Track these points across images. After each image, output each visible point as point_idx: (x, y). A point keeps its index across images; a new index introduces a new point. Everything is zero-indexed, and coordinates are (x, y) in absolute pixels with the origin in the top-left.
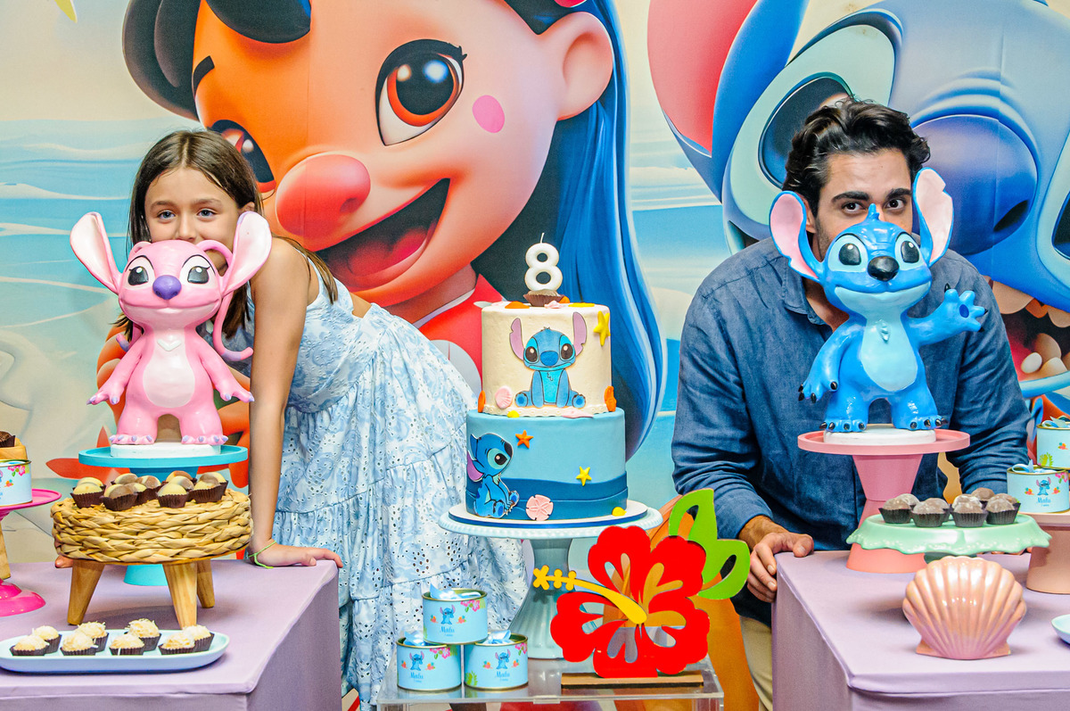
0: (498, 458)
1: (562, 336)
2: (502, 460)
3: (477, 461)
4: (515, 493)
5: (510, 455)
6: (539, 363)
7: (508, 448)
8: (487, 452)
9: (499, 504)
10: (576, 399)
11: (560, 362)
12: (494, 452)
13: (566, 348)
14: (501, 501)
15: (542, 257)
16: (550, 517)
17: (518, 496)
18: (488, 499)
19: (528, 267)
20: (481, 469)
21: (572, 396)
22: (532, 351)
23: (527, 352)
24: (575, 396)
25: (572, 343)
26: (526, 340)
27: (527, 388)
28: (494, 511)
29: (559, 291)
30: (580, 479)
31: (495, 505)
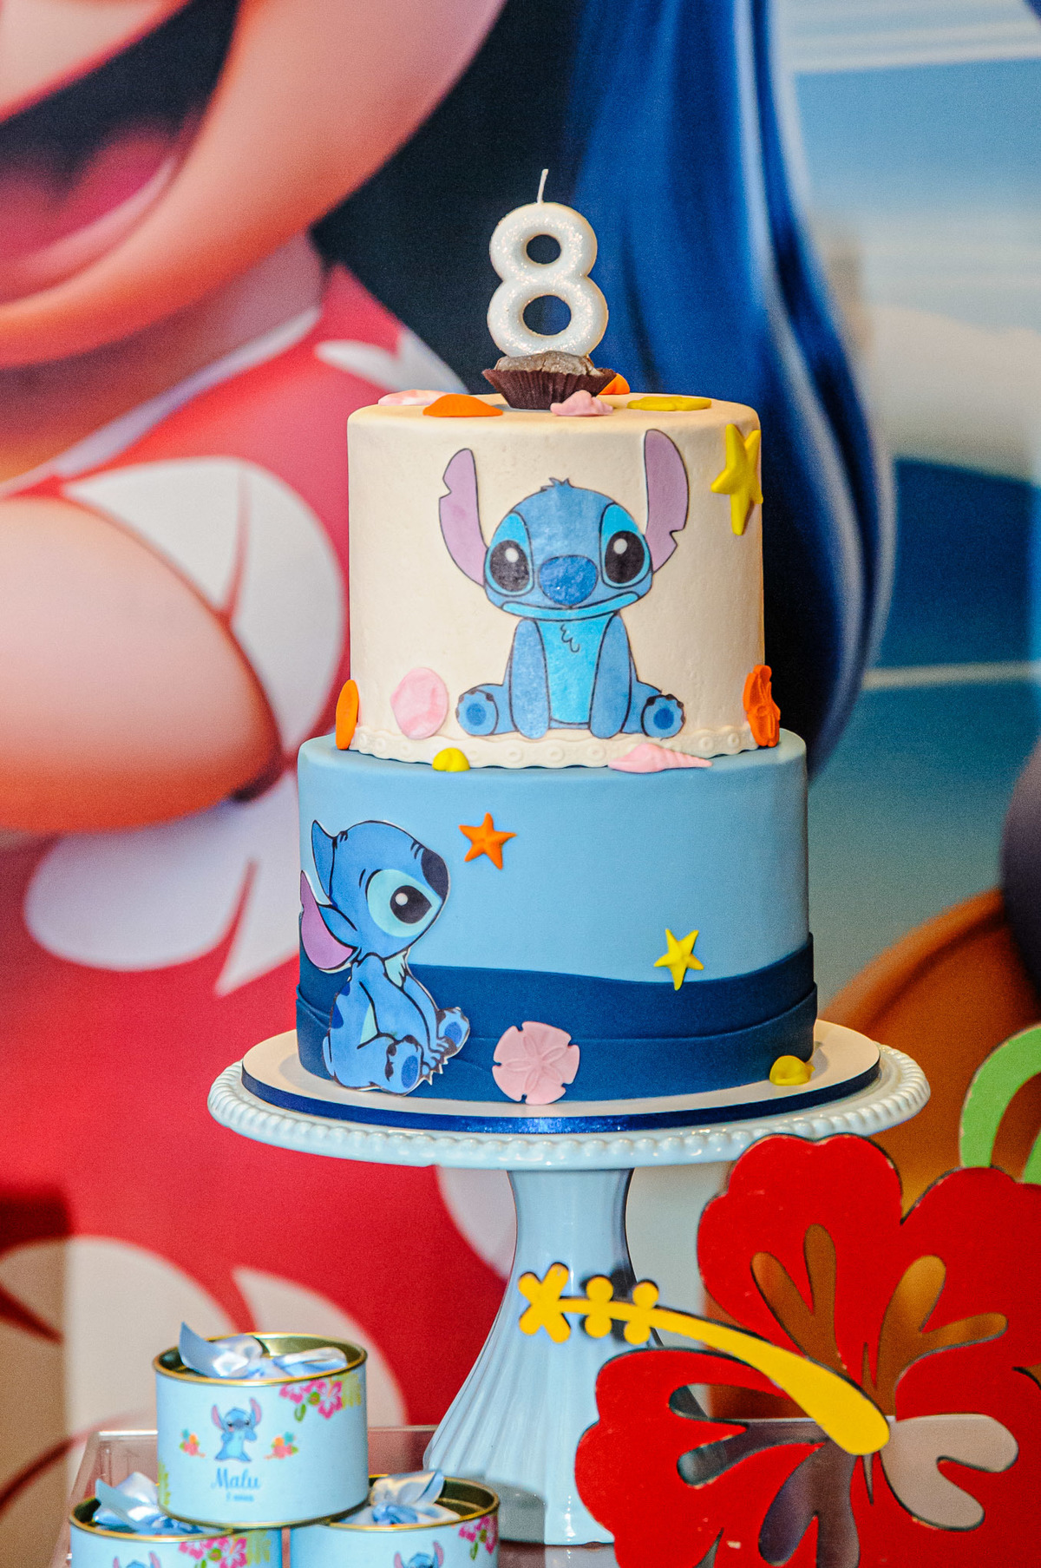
0: (402, 899)
1: (607, 505)
2: (410, 907)
3: (334, 907)
4: (454, 1017)
5: (442, 893)
6: (533, 596)
7: (434, 868)
8: (367, 878)
9: (404, 1050)
10: (652, 711)
11: (601, 591)
12: (392, 879)
13: (621, 547)
14: (409, 1039)
15: (542, 249)
16: (571, 1092)
17: (465, 1026)
18: (369, 1031)
19: (498, 281)
20: (345, 933)
21: (640, 700)
22: (512, 556)
23: (496, 563)
24: (651, 701)
25: (642, 527)
26: (493, 515)
27: (498, 676)
28: (389, 1072)
29: (597, 357)
30: (666, 968)
31: (391, 1051)
